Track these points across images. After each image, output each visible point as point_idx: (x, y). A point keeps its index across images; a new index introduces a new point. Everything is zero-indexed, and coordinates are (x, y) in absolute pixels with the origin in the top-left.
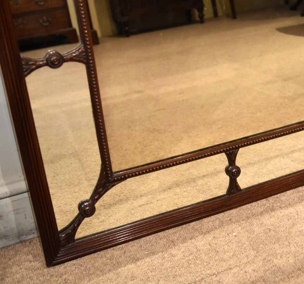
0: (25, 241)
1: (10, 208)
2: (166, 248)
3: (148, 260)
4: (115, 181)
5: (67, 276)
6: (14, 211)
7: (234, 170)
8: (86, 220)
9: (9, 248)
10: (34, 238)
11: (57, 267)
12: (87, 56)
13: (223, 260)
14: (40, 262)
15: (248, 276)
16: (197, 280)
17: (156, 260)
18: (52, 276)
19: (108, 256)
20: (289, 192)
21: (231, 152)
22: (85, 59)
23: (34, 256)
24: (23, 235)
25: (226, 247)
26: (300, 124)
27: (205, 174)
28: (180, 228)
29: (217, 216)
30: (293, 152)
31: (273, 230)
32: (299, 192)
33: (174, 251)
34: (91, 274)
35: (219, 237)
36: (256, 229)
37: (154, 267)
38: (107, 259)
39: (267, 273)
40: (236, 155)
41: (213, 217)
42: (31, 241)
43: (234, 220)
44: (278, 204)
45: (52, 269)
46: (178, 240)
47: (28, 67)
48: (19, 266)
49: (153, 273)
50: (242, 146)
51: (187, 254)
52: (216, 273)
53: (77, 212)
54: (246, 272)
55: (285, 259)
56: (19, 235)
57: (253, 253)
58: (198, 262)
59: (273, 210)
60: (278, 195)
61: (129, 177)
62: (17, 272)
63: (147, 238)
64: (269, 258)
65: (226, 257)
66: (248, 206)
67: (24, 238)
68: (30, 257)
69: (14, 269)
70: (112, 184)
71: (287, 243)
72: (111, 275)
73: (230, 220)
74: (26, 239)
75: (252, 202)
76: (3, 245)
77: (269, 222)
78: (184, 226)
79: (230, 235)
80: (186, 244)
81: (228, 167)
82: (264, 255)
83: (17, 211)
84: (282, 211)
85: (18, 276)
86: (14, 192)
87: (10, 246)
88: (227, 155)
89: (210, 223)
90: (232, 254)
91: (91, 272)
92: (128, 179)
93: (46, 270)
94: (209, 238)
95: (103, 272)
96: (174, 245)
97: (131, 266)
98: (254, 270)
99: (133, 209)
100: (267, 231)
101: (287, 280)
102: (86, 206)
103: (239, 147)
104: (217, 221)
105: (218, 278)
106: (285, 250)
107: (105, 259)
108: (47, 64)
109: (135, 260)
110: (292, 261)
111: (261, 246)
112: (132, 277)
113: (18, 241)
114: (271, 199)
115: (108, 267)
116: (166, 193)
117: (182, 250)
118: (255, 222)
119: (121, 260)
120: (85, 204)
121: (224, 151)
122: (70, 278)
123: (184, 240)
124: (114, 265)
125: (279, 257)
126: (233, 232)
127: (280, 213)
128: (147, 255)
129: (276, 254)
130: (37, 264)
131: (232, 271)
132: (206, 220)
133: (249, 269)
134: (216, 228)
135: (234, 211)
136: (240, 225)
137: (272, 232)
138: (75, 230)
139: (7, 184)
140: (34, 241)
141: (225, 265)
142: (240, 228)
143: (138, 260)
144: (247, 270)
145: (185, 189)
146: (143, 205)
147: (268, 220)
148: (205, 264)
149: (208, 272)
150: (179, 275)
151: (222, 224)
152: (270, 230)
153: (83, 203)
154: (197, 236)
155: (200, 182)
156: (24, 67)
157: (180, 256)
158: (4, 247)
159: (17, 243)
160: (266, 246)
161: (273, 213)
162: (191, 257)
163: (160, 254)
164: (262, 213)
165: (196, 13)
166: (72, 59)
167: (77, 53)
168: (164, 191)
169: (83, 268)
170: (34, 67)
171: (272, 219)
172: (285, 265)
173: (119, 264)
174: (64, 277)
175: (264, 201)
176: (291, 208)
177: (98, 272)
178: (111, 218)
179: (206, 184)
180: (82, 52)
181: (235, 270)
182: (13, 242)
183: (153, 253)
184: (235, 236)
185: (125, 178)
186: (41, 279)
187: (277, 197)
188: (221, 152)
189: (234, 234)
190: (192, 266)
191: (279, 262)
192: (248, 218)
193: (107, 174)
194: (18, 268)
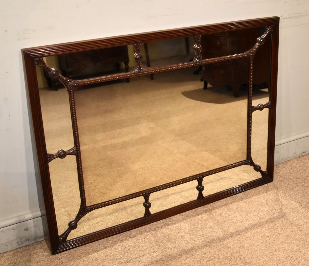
0: (38, 242)
1: (32, 225)
2: (112, 245)
3: (103, 251)
4: (87, 211)
5: (62, 259)
6: (34, 226)
7: (148, 205)
8: (72, 231)
9: (30, 246)
10: (42, 240)
11: (57, 255)
12: (77, 152)
13: (141, 251)
14: (47, 253)
15: (154, 258)
16: (129, 260)
17: (108, 251)
18: (55, 259)
19: (83, 249)
20: (177, 215)
21: (146, 195)
22: (76, 153)
23: (44, 250)
24: (37, 239)
25: (143, 244)
26: (183, 180)
27: (132, 204)
28: (119, 235)
29: (139, 228)
31: (168, 236)
32: (182, 215)
33: (116, 247)
34: (75, 258)
35: (139, 240)
36: (159, 235)
37: (107, 255)
38: (82, 251)
39: (164, 257)
40: (149, 197)
41: (137, 229)
42: (41, 242)
43: (147, 231)
44: (171, 222)
45: (54, 256)
46: (118, 241)
47: (50, 158)
48: (37, 254)
49: (106, 258)
50: (152, 192)
51: (123, 248)
52: (138, 257)
53: (67, 227)
54: (153, 256)
55: (173, 250)
57: (157, 247)
58: (129, 252)
59: (168, 225)
60: (171, 217)
61: (95, 209)
62: (36, 258)
63: (102, 240)
64: (165, 249)
65: (143, 249)
66: (155, 223)
67: (38, 240)
68: (42, 250)
69: (35, 256)
70: (86, 213)
71: (174, 242)
72: (85, 259)
73: (146, 230)
74: (38, 241)
75: (157, 221)
76: (27, 244)
77: (165, 232)
78: (121, 234)
79: (146, 238)
80: (122, 243)
81: (145, 203)
82: (162, 248)
83: (35, 226)
84: (173, 226)
85: (37, 259)
86: (35, 217)
87: (31, 244)
88: (144, 197)
89: (135, 232)
90: (146, 248)
91: (75, 257)
93: (51, 256)
94: (135, 240)
95: (81, 257)
96: (116, 244)
97: (95, 254)
98: (157, 256)
99: (93, 225)
100: (165, 236)
101: (173, 260)
102: (73, 224)
103: (150, 193)
104: (139, 231)
105: (139, 260)
106: (173, 245)
107: (81, 251)
108: (59, 157)
109: (97, 251)
110: (176, 251)
111: (161, 243)
112: (96, 259)
113: (34, 242)
114: (167, 219)
115: (83, 255)
116: (110, 216)
117: (121, 246)
118: (158, 231)
119: (89, 251)
120: (72, 223)
122: (64, 260)
123: (122, 241)
124: (86, 254)
125: (170, 249)
126: (147, 237)
127: (171, 227)
128: (103, 249)
129: (169, 248)
130: (46, 254)
131: (146, 256)
132: (133, 231)
133: (155, 255)
134: (138, 235)
135: (147, 226)
136: (151, 233)
137: (167, 237)
138: (67, 236)
139: (31, 213)
140: (43, 242)
141: (142, 253)
142: (150, 235)
143: (98, 251)
144: (153, 255)
145: (121, 214)
146: (98, 223)
147: (165, 230)
148: (133, 253)
149: (134, 256)
150: (120, 258)
151: (141, 233)
152: (166, 235)
154: (128, 239)
155: (129, 209)
156: (48, 158)
157: (120, 249)
158: (28, 245)
159: (34, 243)
160: (163, 244)
161: (168, 227)
162: (125, 250)
163: (110, 248)
164: (162, 227)
166: (70, 154)
167: (73, 151)
168: (109, 214)
169: (70, 255)
170: (53, 158)
171: (167, 230)
172: (173, 253)
173: (89, 253)
174: (61, 260)
175: (163, 220)
176: (178, 224)
177: (79, 257)
178: (81, 230)
179: (133, 211)
180: (75, 150)
181: (147, 256)
182: (32, 243)
183: (106, 248)
184: (148, 239)
185: (92, 210)
186: (50, 261)
187: (171, 218)
188: (141, 196)
189: (147, 238)
190: (126, 254)
191: (170, 251)
192: (155, 229)
194: (37, 256)
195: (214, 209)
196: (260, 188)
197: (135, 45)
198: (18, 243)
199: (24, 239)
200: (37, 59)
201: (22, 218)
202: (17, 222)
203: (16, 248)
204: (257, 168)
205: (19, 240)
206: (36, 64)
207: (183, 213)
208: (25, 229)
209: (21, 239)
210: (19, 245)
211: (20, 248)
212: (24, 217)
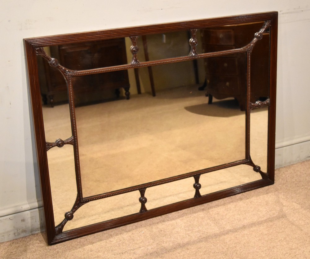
0: (35, 234)
1: (29, 216)
2: (107, 238)
3: (98, 243)
5: (58, 250)
6: (31, 217)
7: (143, 200)
9: (27, 237)
10: (39, 233)
11: (52, 246)
12: (75, 141)
13: (136, 244)
14: (44, 244)
15: (149, 251)
16: (123, 252)
17: (103, 243)
18: (50, 250)
19: (78, 241)
20: (173, 213)
21: (142, 190)
22: (73, 143)
23: (40, 241)
24: (33, 231)
25: (138, 238)
27: (128, 204)
28: (115, 229)
29: (134, 224)
30: (180, 193)
31: (163, 231)
32: (179, 213)
33: (112, 239)
34: (70, 249)
35: (135, 234)
36: (154, 230)
37: (102, 246)
38: (78, 243)
39: (158, 250)
40: (145, 191)
41: (132, 224)
42: (37, 234)
43: (143, 226)
44: (167, 219)
45: (50, 247)
46: (113, 234)
47: (49, 146)
48: (33, 245)
49: (101, 249)
50: (148, 187)
51: (118, 241)
52: (133, 249)
53: (64, 218)
54: (148, 249)
55: (168, 244)
56: (32, 231)
57: (152, 241)
58: (124, 244)
59: (164, 221)
60: (168, 214)
62: (32, 248)
63: (98, 233)
64: (160, 243)
65: (138, 242)
66: (151, 219)
67: (34, 232)
68: (38, 241)
69: (31, 247)
70: (82, 204)
71: (169, 237)
72: (80, 249)
73: (141, 226)
74: (35, 233)
75: (153, 217)
76: (23, 236)
77: (161, 227)
78: (117, 228)
79: (141, 233)
80: (118, 236)
81: (141, 198)
82: (157, 242)
83: (32, 218)
84: (169, 222)
85: (34, 250)
86: (32, 208)
87: (27, 236)
88: (140, 191)
89: (131, 227)
90: (141, 241)
91: (70, 248)
92: (90, 202)
93: (47, 247)
94: (130, 234)
95: (76, 248)
96: (112, 237)
97: (90, 246)
98: (152, 248)
100: (160, 231)
101: (168, 253)
102: (69, 214)
103: (146, 188)
104: (134, 226)
105: (134, 251)
106: (168, 240)
107: (76, 243)
108: (57, 145)
109: (92, 243)
110: (171, 244)
111: (156, 238)
112: (91, 250)
113: (31, 234)
114: (163, 216)
115: (79, 246)
117: (116, 239)
118: (154, 227)
119: (85, 243)
121: (138, 189)
122: (60, 251)
123: (117, 235)
124: (82, 245)
125: (165, 243)
126: (142, 231)
127: (167, 223)
128: (98, 241)
129: (164, 241)
130: (42, 245)
131: (141, 249)
132: (128, 226)
133: (150, 248)
134: (133, 229)
135: (143, 222)
136: (146, 228)
137: (163, 232)
138: (63, 227)
139: (29, 203)
140: (39, 234)
141: (137, 246)
142: (146, 230)
143: (93, 243)
144: (148, 248)
145: (117, 212)
147: (161, 226)
148: (127, 245)
149: (129, 249)
150: (115, 250)
151: (137, 227)
152: (161, 231)
153: (67, 213)
154: (124, 233)
155: (126, 208)
156: (47, 146)
157: (115, 241)
158: (24, 237)
159: (31, 235)
160: (159, 238)
161: (164, 223)
162: (120, 242)
163: (105, 241)
164: (158, 223)
165: (124, 91)
166: (68, 143)
167: (70, 140)
169: (66, 246)
170: (51, 147)
171: (163, 226)
172: (168, 246)
173: (84, 245)
174: (57, 250)
175: (160, 217)
176: (174, 221)
177: (74, 248)
179: (129, 209)
180: (73, 140)
181: (142, 248)
182: (28, 234)
183: (101, 240)
184: (143, 233)
185: (88, 201)
186: (45, 251)
187: (167, 215)
189: (143, 232)
190: (121, 246)
191: (165, 245)
192: (150, 225)
193: (80, 198)
194: (33, 246)
195: (211, 207)
196: (260, 190)
197: (132, 37)
198: (14, 234)
199: (21, 230)
200: (38, 48)
201: (19, 209)
202: (14, 212)
203: (12, 239)
204: (257, 169)
205: (16, 231)
206: (37, 53)
207: (180, 211)
208: (22, 220)
209: (18, 230)
210: (15, 236)
211: (16, 239)
212: (22, 207)
